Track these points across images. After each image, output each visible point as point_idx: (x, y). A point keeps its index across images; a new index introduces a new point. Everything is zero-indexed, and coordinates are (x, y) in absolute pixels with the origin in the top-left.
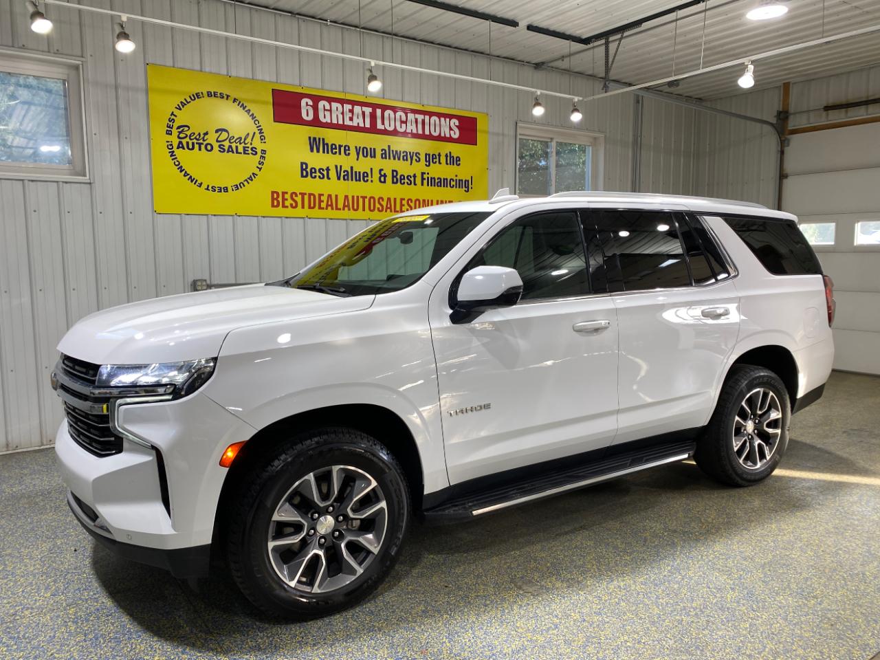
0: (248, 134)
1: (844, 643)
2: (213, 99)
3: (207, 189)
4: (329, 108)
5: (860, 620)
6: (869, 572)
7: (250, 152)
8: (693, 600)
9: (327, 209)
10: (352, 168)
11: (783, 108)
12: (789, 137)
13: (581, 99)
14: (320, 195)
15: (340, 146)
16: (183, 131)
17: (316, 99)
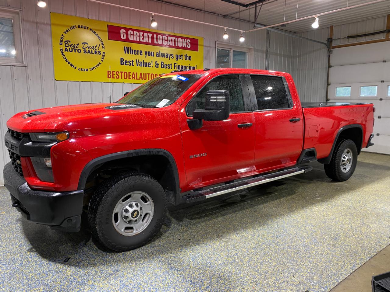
0: (97, 45)
1: (353, 258)
2: (80, 29)
3: (79, 70)
4: (133, 34)
5: (359, 249)
6: (363, 230)
7: (98, 53)
8: (292, 243)
9: (132, 79)
10: (143, 61)
11: (330, 37)
12: (332, 49)
13: (244, 31)
14: (129, 73)
15: (138, 51)
16: (67, 43)
17: (127, 30)
